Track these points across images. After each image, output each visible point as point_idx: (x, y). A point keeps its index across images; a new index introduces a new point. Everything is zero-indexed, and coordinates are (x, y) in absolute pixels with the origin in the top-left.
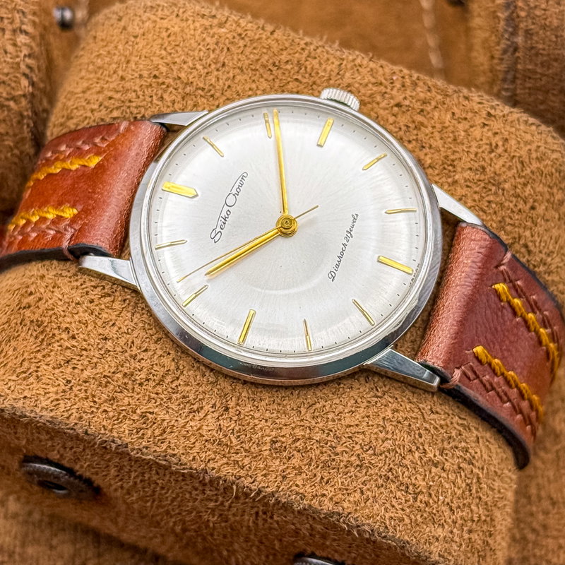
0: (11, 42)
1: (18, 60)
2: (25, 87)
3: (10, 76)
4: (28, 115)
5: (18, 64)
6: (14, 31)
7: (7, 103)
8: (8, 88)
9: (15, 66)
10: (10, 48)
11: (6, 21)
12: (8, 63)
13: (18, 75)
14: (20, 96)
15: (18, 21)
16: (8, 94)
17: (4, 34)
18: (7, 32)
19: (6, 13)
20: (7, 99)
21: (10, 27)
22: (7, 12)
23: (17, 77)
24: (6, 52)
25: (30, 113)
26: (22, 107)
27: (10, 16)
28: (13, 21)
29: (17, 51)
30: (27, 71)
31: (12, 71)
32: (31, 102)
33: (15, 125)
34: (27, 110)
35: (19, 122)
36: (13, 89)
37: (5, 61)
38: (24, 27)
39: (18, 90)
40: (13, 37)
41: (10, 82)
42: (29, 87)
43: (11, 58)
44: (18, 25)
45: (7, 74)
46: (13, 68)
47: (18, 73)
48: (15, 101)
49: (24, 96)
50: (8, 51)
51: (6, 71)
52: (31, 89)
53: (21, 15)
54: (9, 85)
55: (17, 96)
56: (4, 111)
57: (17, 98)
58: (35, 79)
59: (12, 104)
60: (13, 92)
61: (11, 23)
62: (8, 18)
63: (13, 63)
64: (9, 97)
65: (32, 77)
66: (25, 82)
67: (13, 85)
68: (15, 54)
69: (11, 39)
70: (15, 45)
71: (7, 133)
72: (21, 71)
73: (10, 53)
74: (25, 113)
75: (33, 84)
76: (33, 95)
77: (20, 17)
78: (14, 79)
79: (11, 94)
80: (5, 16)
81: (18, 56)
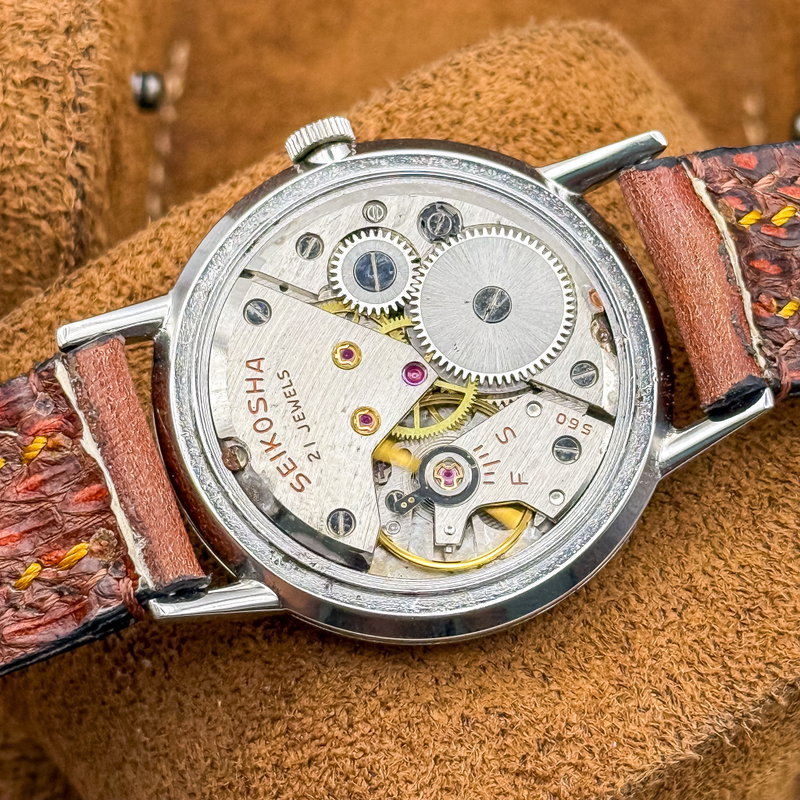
0: (56, 122)
1: (63, 153)
2: (70, 200)
3: (48, 179)
4: (69, 247)
5: (63, 160)
6: (64, 105)
7: (35, 222)
8: (41, 200)
9: (57, 163)
10: (53, 133)
11: (52, 87)
12: (46, 157)
13: (61, 179)
14: (60, 212)
15: (72, 88)
16: (38, 208)
17: (46, 108)
18: (51, 105)
19: (53, 74)
20: (37, 217)
21: (57, 98)
22: (57, 73)
23: (58, 182)
24: (45, 138)
25: (72, 245)
26: (60, 233)
27: (60, 79)
28: (64, 88)
29: (63, 139)
30: (77, 174)
31: (51, 170)
32: (76, 226)
33: (44, 260)
34: (67, 238)
35: (53, 257)
36: (49, 200)
37: (42, 153)
38: (81, 100)
39: (56, 203)
40: (59, 115)
41: (45, 189)
42: (76, 200)
43: (54, 149)
44: (71, 96)
45: (42, 176)
46: (53, 165)
47: (61, 174)
48: (50, 222)
49: (67, 214)
50: (49, 135)
51: (40, 169)
52: (79, 205)
53: (78, 78)
54: (43, 193)
55: (55, 213)
56: (29, 235)
57: (53, 217)
58: (88, 188)
59: (44, 225)
60: (48, 206)
61: (60, 92)
62: (57, 83)
63: (55, 158)
64: (41, 213)
65: (82, 186)
66: (71, 192)
67: (50, 194)
68: (60, 142)
69: (56, 118)
70: (62, 128)
71: (29, 274)
72: (66, 173)
73: (52, 141)
74: (64, 244)
75: (83, 196)
76: (81, 214)
77: (76, 83)
78: (55, 184)
79: (44, 208)
80: (50, 78)
81: (64, 148)
